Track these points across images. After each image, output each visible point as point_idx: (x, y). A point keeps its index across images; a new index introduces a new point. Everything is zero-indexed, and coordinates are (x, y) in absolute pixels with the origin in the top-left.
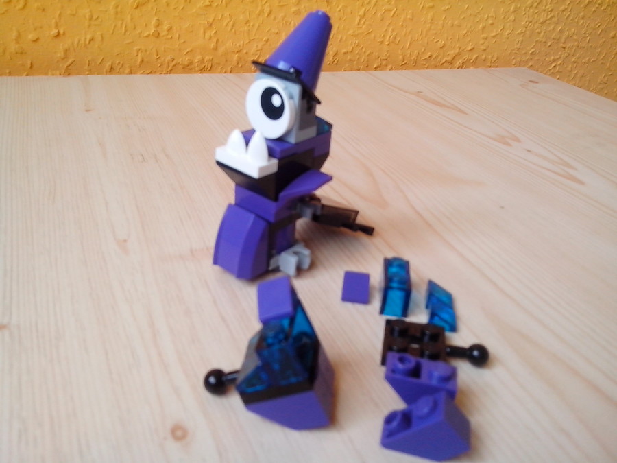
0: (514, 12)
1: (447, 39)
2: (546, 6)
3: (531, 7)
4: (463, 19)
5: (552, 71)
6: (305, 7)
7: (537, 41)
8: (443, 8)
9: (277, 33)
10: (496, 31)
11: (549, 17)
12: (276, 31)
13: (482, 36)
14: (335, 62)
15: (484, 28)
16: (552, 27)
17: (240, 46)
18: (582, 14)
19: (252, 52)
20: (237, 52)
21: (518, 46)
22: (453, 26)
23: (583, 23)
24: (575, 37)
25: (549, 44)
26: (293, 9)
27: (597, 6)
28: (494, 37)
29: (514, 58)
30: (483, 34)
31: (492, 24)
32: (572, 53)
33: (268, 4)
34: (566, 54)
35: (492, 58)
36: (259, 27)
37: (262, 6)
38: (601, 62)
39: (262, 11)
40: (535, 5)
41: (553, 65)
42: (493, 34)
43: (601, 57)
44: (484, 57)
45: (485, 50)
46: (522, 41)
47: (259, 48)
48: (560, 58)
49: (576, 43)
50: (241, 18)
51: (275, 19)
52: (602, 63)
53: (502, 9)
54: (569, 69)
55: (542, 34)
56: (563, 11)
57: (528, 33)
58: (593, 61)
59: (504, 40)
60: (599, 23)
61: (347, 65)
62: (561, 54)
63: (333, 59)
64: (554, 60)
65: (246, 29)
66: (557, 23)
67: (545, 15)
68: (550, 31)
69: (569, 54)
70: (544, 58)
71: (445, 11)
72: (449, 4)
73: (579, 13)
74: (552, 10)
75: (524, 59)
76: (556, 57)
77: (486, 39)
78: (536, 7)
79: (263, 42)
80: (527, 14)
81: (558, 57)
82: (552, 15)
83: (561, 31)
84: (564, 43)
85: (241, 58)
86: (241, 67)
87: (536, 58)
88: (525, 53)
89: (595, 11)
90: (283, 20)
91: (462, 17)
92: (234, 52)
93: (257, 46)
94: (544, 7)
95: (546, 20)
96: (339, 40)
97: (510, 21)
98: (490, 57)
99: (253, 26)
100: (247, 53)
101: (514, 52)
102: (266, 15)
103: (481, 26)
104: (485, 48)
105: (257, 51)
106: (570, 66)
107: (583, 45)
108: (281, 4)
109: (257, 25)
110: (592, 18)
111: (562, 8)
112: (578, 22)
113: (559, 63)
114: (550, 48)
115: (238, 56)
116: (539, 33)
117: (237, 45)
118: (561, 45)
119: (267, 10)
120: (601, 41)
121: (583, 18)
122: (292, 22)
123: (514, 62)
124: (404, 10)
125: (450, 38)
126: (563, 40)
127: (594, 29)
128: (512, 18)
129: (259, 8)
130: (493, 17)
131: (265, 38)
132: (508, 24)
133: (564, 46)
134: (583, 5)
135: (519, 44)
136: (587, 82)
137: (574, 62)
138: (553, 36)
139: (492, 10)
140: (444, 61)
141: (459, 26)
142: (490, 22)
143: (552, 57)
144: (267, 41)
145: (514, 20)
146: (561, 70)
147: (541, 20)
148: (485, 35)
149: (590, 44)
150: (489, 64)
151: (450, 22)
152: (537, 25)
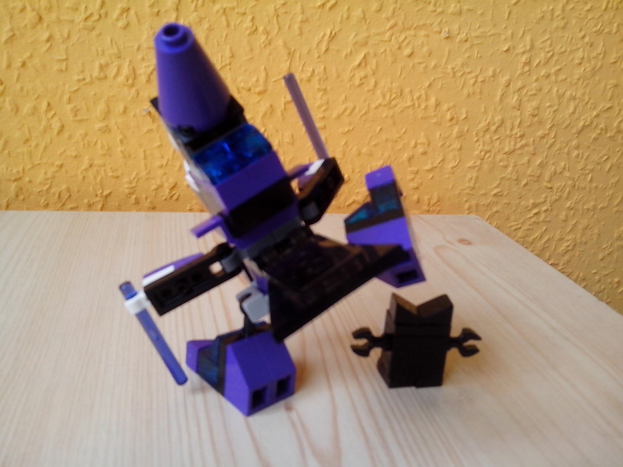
0: (458, 137)
1: (353, 171)
2: (512, 129)
3: (487, 130)
4: (375, 145)
5: (533, 220)
6: (116, 123)
7: (502, 178)
8: (340, 130)
9: (76, 157)
10: (432, 163)
11: (519, 145)
12: (74, 154)
13: (409, 169)
14: (175, 197)
15: (410, 159)
16: (526, 159)
17: (18, 172)
18: (574, 143)
19: (38, 180)
20: (15, 180)
21: (472, 184)
22: (359, 154)
23: (578, 156)
24: (567, 174)
25: (524, 182)
26: (98, 125)
27: (598, 131)
28: (430, 171)
29: (466, 201)
30: (410, 166)
31: (424, 153)
32: (565, 195)
33: (56, 118)
34: (554, 197)
35: (430, 199)
36: (46, 148)
37: (48, 120)
38: (615, 209)
39: (48, 128)
40: (493, 128)
41: (535, 211)
42: (428, 167)
43: (616, 203)
44: (415, 197)
45: (417, 188)
46: (477, 178)
47: (49, 175)
48: (545, 201)
49: (570, 182)
50: (17, 134)
51: (70, 137)
52: (617, 211)
53: (439, 133)
54: (562, 216)
55: (510, 169)
56: (542, 137)
57: (486, 167)
58: (602, 208)
59: (447, 176)
60: (605, 155)
61: (194, 202)
62: (546, 197)
63: (170, 193)
64: (535, 205)
65: (26, 149)
66: (534, 154)
67: (513, 143)
68: (522, 164)
69: (560, 197)
70: (518, 201)
71: (345, 134)
72: (350, 124)
73: (570, 141)
74: (522, 136)
75: (484, 201)
76: (538, 201)
77: (417, 172)
78: (496, 131)
79: (54, 169)
80: (481, 140)
81: (542, 200)
82: (523, 142)
83: (542, 165)
84: (549, 182)
85: (21, 189)
86: (24, 199)
87: (505, 201)
88: (485, 194)
89: (596, 139)
90: (83, 139)
91: (373, 143)
92: (10, 180)
93: (46, 173)
94: (508, 132)
95: (514, 150)
96: (177, 168)
97: (453, 150)
98: (426, 198)
99: (37, 146)
100: (30, 182)
101: (466, 191)
102: (56, 131)
103: (406, 155)
104: (416, 185)
105: (46, 179)
106: (564, 213)
107: (583, 185)
108: (79, 118)
109: (42, 146)
110: (592, 147)
111: (540, 133)
112: (568, 153)
113: (544, 208)
114: (527, 187)
115: (16, 186)
116: (506, 167)
117: (15, 171)
118: (545, 184)
119: (56, 125)
120: (612, 181)
121: (577, 147)
122: (99, 142)
123: (467, 206)
124: (277, 131)
125: (357, 170)
126: (547, 177)
127: (598, 164)
128: (456, 145)
129: (44, 123)
130: (423, 144)
131: (58, 163)
132: (452, 154)
133: (549, 185)
134: (574, 130)
135: (473, 181)
136: (595, 237)
137: (570, 209)
138: (529, 172)
139: (422, 134)
140: (351, 201)
141: (371, 155)
142: (420, 150)
143: (531, 201)
144: (61, 166)
145: (461, 149)
146: (548, 219)
147: (506, 149)
148: (415, 169)
149: (594, 185)
150: (426, 208)
151: (355, 149)
152: (498, 157)
